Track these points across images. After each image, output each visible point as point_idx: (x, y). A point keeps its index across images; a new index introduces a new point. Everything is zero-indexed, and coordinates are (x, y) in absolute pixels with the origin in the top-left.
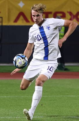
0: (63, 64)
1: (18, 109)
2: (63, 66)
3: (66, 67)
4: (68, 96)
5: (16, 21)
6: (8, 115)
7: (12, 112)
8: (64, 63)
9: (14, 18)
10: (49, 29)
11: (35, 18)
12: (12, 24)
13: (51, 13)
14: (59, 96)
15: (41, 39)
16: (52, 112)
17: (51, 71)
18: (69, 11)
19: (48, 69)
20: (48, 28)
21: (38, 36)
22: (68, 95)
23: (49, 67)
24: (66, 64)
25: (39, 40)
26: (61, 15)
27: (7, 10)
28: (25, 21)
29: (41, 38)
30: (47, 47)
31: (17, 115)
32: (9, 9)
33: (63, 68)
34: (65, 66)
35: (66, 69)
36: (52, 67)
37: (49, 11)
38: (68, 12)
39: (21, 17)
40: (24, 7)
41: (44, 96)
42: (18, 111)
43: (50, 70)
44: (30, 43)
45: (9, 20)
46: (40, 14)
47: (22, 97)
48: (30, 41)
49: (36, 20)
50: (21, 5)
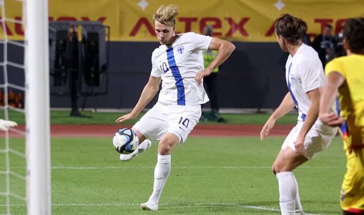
0: (215, 110)
1: (136, 190)
2: (216, 115)
3: (221, 116)
4: (224, 167)
5: (133, 33)
6: (118, 200)
7: (125, 194)
8: (218, 109)
9: (130, 28)
10: (181, 53)
11: (161, 35)
12: (126, 38)
13: (195, 19)
14: (209, 167)
15: (168, 70)
16: (195, 195)
17: (184, 125)
18: (227, 16)
19: (180, 123)
20: (181, 50)
21: (164, 64)
22: (223, 165)
23: (182, 118)
24: (221, 111)
25: (165, 72)
26: (213, 23)
27: (118, 14)
28: (149, 34)
29: (167, 68)
30: (181, 82)
31: (134, 199)
32: (121, 13)
33: (216, 117)
34: (219, 114)
35: (221, 120)
36: (187, 119)
37: (193, 16)
38: (226, 19)
39: (143, 27)
40: (146, 9)
41: (182, 168)
42: (134, 193)
43: (183, 123)
44: (153, 77)
45: (121, 32)
46: (168, 28)
47: (143, 168)
48: (153, 73)
49: (162, 38)
50: (143, 5)
